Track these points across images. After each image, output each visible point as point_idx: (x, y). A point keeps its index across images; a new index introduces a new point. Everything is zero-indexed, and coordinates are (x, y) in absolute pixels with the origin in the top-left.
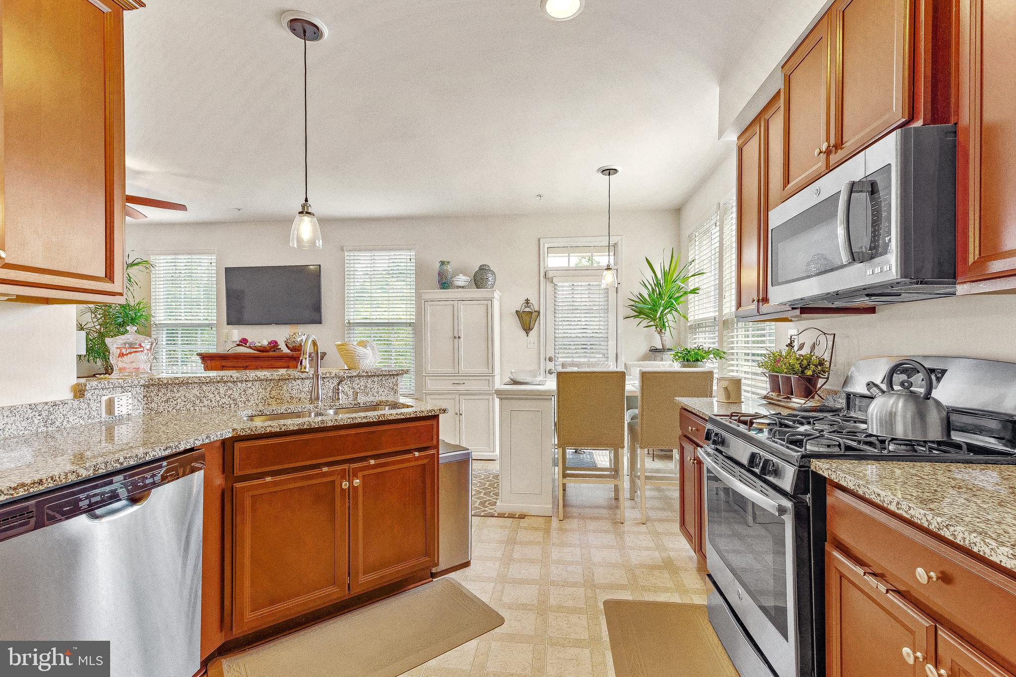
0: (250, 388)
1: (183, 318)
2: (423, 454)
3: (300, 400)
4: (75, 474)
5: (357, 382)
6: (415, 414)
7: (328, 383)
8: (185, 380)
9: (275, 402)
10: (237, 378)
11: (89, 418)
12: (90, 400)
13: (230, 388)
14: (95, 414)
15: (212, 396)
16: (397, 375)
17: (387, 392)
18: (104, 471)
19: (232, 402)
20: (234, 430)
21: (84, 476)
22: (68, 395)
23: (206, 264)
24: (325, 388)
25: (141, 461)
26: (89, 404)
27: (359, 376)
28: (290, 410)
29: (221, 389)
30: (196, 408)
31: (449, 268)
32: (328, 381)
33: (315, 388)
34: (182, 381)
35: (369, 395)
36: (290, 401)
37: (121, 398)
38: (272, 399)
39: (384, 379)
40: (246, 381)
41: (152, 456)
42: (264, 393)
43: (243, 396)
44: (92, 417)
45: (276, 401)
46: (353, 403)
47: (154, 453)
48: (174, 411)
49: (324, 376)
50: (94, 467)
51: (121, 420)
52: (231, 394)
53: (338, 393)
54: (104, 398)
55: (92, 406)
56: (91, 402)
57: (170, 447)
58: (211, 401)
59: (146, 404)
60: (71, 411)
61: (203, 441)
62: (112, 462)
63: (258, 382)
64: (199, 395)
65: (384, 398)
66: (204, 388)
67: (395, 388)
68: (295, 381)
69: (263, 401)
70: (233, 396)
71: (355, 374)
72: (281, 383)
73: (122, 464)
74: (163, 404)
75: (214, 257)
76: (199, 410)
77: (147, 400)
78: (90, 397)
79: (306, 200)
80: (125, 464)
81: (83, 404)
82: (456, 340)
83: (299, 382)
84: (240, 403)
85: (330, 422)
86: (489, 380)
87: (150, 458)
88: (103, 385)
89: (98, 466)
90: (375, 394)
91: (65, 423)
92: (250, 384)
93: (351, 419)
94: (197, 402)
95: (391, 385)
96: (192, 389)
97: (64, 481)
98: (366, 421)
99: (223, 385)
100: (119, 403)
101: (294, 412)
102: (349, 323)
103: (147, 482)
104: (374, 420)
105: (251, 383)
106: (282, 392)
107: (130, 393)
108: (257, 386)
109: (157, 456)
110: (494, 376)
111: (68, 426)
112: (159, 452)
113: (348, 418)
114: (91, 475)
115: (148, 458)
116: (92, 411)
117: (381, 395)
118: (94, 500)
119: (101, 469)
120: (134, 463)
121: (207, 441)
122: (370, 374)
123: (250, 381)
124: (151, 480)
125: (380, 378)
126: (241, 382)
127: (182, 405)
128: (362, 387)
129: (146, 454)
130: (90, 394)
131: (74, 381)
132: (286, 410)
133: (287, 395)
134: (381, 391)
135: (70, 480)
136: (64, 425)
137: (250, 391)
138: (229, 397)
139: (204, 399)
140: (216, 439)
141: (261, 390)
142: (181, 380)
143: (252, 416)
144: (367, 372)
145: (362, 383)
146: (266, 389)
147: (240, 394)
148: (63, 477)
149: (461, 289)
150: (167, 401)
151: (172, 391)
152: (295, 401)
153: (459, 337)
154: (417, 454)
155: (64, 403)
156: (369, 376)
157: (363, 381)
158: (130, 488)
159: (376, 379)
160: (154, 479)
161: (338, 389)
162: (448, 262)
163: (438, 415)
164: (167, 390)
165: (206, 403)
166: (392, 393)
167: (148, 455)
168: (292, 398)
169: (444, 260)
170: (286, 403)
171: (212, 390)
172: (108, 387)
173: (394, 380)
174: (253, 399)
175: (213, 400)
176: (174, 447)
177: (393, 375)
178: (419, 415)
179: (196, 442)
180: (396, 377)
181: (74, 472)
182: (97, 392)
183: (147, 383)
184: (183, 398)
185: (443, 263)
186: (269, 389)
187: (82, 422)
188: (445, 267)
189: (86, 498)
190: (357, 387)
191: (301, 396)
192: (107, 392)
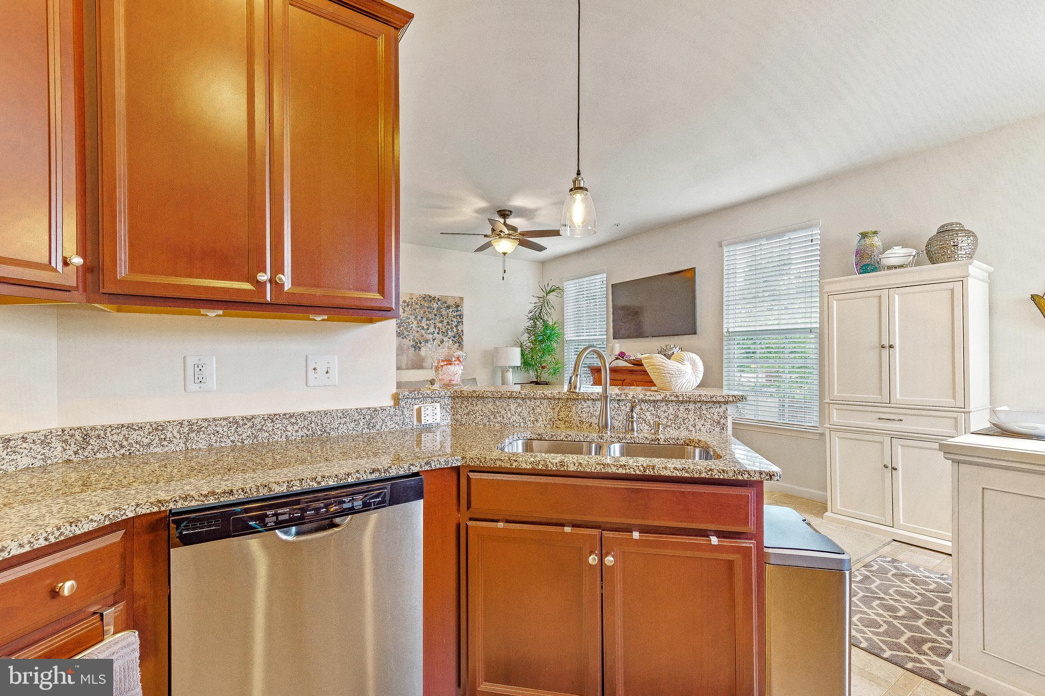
0: (538, 406)
1: (585, 334)
2: (727, 542)
3: (591, 425)
4: (266, 488)
5: (663, 409)
6: (710, 473)
7: (624, 407)
8: (481, 393)
9: (563, 426)
10: (525, 395)
11: (403, 424)
12: (404, 408)
13: (519, 405)
14: (408, 420)
15: (504, 412)
16: (726, 403)
17: (709, 426)
18: (299, 488)
19: (521, 421)
20: (463, 458)
21: (276, 491)
22: (389, 402)
23: (600, 283)
24: (621, 413)
25: (342, 482)
26: (403, 412)
27: (666, 401)
28: (570, 437)
29: (512, 406)
30: (491, 424)
31: (877, 241)
32: (625, 405)
33: (603, 414)
34: (479, 395)
35: (682, 429)
36: (579, 425)
37: (427, 408)
38: (560, 422)
39: (704, 407)
40: (535, 399)
41: (355, 478)
42: (552, 414)
43: (532, 416)
44: (406, 423)
45: (565, 424)
46: (650, 437)
47: (358, 475)
48: (474, 424)
49: (618, 398)
50: (288, 483)
51: (429, 429)
52: (521, 412)
53: (632, 422)
54: (416, 407)
55: (405, 413)
56: (405, 410)
57: (378, 470)
58: (503, 418)
59: (453, 415)
60: (389, 417)
61: (421, 467)
62: (308, 480)
63: (546, 401)
64: (493, 410)
65: (694, 436)
66: (498, 403)
67: (722, 421)
68: (585, 402)
69: (551, 423)
70: (522, 414)
71: (659, 398)
72: (570, 404)
73: (319, 483)
74: (465, 416)
75: (605, 275)
76: (493, 425)
77: (454, 411)
78: (404, 405)
79: (579, 173)
80: (323, 484)
81: (398, 411)
82: (885, 352)
83: (589, 403)
84: (529, 423)
85: (572, 465)
86: (956, 419)
87: (353, 480)
88: (413, 395)
89: (292, 483)
90: (691, 428)
91: (384, 427)
92: (538, 403)
93: (602, 466)
94: (492, 417)
95: (716, 417)
96: (488, 403)
97: (255, 494)
98: (624, 472)
99: (514, 401)
100: (425, 412)
101: (575, 441)
102: (728, 332)
103: (345, 506)
104: (638, 472)
105: (539, 401)
106: (571, 414)
107: (439, 404)
108: (545, 405)
109: (362, 479)
110: (969, 412)
111: (386, 430)
112: (364, 475)
113: (598, 464)
114: (285, 491)
115: (350, 480)
116: (406, 419)
117: (700, 430)
118: (281, 518)
119: (296, 485)
120: (334, 483)
121: (427, 468)
122: (681, 399)
123: (538, 399)
124: (350, 505)
125: (699, 405)
126: (530, 399)
127: (480, 419)
128: (671, 417)
129: (348, 475)
130: (404, 402)
131: (394, 391)
132: (567, 437)
133: (577, 419)
134: (699, 424)
135: (262, 494)
136: (383, 428)
137: (538, 410)
138: (519, 415)
139: (497, 415)
140: (438, 466)
141: (549, 409)
142: (477, 393)
143: (531, 439)
144: (677, 396)
145: (671, 411)
146: (554, 409)
147: (529, 412)
148: (254, 490)
149: (894, 271)
150: (468, 414)
151: (472, 404)
152: (585, 426)
153: (891, 347)
154: (714, 540)
155: (383, 409)
156: (682, 402)
157: (671, 408)
158: (323, 510)
159: (692, 406)
160: (353, 504)
161: (632, 417)
162: (875, 233)
163: (762, 482)
164: (468, 403)
165: (499, 419)
166: (717, 430)
167: (350, 476)
168: (581, 422)
169: (866, 230)
170: (576, 428)
171: (504, 406)
172: (418, 397)
173: (721, 410)
174: (541, 418)
175: (505, 416)
176: (383, 471)
177: (719, 402)
178: (717, 477)
179: (411, 467)
180: (723, 406)
181: (266, 486)
182: (409, 400)
183: (452, 395)
184: (480, 412)
185: (864, 235)
186: (557, 409)
187: (397, 427)
188: (868, 241)
189: (273, 515)
190: (663, 415)
191: (591, 420)
192: (419, 401)
